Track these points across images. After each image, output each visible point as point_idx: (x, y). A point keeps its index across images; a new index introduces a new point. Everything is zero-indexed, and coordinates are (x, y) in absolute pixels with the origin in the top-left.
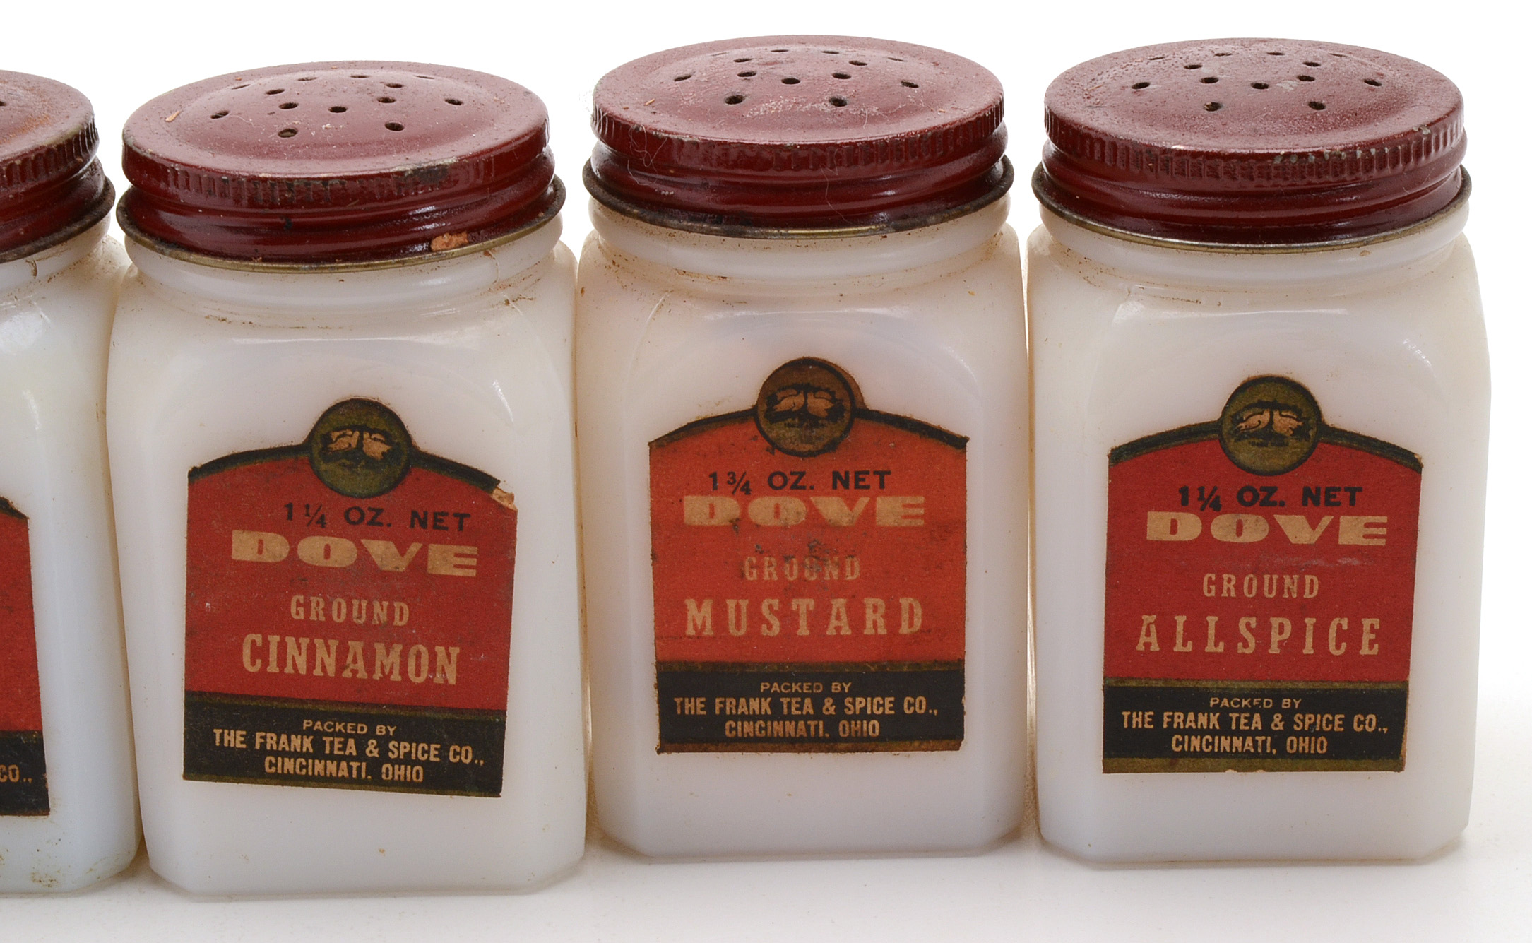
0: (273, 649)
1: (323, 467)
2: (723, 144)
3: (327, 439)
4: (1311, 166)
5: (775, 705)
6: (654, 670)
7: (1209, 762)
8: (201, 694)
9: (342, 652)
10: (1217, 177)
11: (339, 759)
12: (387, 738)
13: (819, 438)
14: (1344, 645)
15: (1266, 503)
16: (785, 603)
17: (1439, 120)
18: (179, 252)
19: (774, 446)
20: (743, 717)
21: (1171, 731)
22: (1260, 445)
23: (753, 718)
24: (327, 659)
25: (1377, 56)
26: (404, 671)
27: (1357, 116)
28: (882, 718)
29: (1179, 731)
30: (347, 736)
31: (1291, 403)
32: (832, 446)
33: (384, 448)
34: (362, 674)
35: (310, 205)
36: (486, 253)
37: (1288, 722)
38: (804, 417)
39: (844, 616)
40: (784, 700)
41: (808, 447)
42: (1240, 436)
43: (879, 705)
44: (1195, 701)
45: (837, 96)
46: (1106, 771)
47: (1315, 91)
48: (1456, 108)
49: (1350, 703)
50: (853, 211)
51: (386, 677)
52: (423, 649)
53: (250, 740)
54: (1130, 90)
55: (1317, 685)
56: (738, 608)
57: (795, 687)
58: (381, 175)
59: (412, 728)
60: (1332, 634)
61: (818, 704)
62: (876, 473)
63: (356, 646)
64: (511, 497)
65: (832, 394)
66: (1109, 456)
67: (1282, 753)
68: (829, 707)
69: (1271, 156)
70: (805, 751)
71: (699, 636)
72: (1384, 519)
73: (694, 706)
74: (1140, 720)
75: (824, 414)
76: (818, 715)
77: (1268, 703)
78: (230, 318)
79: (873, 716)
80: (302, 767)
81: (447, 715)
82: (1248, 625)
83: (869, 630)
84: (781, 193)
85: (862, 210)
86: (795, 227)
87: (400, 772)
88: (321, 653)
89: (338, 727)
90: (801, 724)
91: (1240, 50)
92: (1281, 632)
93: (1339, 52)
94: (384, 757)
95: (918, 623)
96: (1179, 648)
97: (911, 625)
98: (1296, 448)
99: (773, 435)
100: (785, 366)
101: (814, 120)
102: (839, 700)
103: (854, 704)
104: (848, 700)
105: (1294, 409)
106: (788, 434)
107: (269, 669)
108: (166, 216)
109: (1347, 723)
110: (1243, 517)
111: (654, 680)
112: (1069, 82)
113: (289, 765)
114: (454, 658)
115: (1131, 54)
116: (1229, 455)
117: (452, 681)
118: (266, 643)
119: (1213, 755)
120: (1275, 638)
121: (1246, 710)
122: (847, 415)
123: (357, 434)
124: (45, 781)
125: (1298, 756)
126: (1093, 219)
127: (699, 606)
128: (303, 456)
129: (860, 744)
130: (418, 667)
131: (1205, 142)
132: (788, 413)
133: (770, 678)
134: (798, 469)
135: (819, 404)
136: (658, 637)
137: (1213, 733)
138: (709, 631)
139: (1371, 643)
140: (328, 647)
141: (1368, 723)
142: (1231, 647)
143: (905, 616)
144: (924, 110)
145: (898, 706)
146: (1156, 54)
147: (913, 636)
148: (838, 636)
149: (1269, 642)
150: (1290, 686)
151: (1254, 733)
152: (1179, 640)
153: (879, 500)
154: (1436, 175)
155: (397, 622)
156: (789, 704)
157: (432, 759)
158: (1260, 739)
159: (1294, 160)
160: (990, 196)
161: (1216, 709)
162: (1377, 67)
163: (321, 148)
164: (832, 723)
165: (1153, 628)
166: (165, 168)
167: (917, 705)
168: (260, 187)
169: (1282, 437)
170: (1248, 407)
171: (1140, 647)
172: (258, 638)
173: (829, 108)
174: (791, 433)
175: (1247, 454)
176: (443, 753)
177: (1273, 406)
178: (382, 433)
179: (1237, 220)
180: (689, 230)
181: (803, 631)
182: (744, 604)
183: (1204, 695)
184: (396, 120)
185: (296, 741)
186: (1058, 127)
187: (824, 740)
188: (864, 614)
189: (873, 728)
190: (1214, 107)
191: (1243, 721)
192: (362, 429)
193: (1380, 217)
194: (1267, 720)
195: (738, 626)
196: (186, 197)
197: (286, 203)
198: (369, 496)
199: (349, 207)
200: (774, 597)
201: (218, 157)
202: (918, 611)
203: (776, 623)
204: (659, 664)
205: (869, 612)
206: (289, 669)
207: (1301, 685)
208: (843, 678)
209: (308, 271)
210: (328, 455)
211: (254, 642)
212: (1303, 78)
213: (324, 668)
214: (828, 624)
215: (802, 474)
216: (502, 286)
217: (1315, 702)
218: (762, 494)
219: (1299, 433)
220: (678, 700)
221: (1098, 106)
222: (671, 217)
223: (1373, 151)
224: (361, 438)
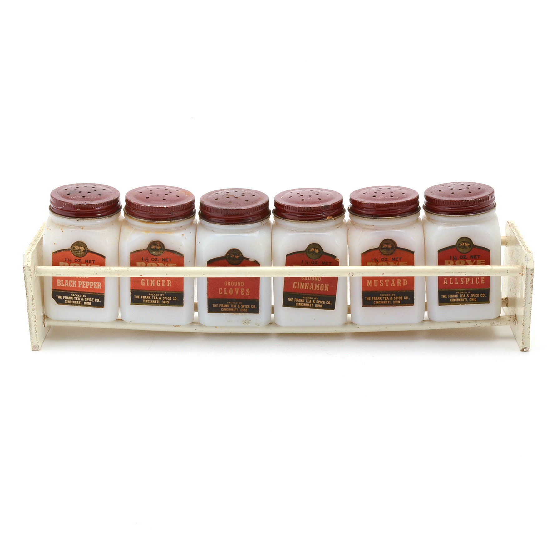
0: (298, 284)
1: (308, 254)
2: (374, 204)
3: (309, 250)
4: (469, 202)
5: (382, 298)
6: (362, 292)
7: (456, 303)
8: (286, 292)
9: (310, 285)
10: (454, 204)
11: (308, 303)
12: (316, 300)
13: (389, 252)
14: (478, 282)
15: (464, 258)
16: (384, 281)
17: (491, 194)
18: (285, 219)
19: (382, 254)
20: (377, 300)
21: (450, 298)
22: (463, 248)
23: (378, 301)
24: (307, 286)
25: (480, 184)
26: (320, 289)
27: (476, 194)
28: (400, 300)
29: (451, 298)
30: (310, 299)
31: (468, 241)
32: (392, 253)
33: (318, 251)
34: (313, 289)
35: (308, 211)
36: (335, 220)
37: (470, 296)
38: (387, 249)
39: (394, 283)
40: (384, 297)
41: (388, 254)
42: (459, 247)
43: (400, 298)
44: (454, 293)
45: (391, 195)
46: (439, 305)
47: (470, 190)
48: (493, 192)
49: (480, 292)
50: (395, 214)
51: (317, 290)
52: (323, 285)
53: (294, 300)
54: (438, 191)
55: (474, 289)
56: (376, 281)
57: (386, 295)
58: (319, 207)
59: (320, 298)
60: (476, 280)
61: (389, 298)
62: (399, 258)
63: (312, 284)
64: (338, 260)
65: (392, 245)
66: (438, 251)
67: (469, 301)
68: (391, 299)
69: (463, 201)
70: (387, 306)
71: (369, 286)
72: (484, 260)
73: (368, 299)
74: (444, 296)
75: (390, 248)
76: (389, 300)
77: (466, 292)
78: (293, 230)
79: (399, 300)
80: (302, 305)
81: (326, 296)
82: (462, 279)
83: (398, 285)
84: (383, 211)
85: (396, 214)
86: (385, 217)
87: (318, 306)
88: (306, 285)
89: (308, 298)
90: (387, 301)
91: (457, 184)
92: (468, 280)
93: (473, 184)
94: (316, 303)
95: (406, 283)
96: (451, 284)
97: (405, 284)
98: (469, 249)
99: (382, 252)
100: (384, 240)
101: (389, 199)
102: (393, 297)
103: (395, 298)
104: (394, 297)
105: (468, 242)
106: (384, 252)
107: (298, 288)
108: (283, 213)
109: (479, 295)
110: (461, 261)
111: (362, 294)
112: (428, 190)
113: (300, 304)
114: (328, 286)
115: (438, 185)
116: (458, 250)
117: (327, 290)
118: (297, 283)
119: (457, 302)
120: (467, 281)
121: (462, 294)
122: (394, 248)
123: (314, 249)
124: (259, 308)
125: (471, 301)
126: (434, 212)
127: (369, 281)
128: (305, 252)
129: (397, 305)
130: (322, 288)
131: (452, 199)
132: (384, 248)
133: (381, 294)
134: (386, 257)
135: (390, 246)
136: (363, 287)
137: (457, 298)
138: (371, 286)
139: (483, 282)
140: (307, 284)
141: (483, 295)
142: (459, 283)
143: (404, 282)
144: (406, 197)
145: (403, 298)
146: (442, 185)
147: (406, 286)
148: (393, 286)
149: (466, 282)
150: (470, 289)
151: (464, 298)
152: (451, 282)
153: (400, 262)
154: (490, 203)
155: (319, 280)
156: (385, 298)
157: (324, 303)
158: (465, 299)
159: (466, 201)
160: (417, 211)
161: (457, 294)
162: (480, 186)
163: (308, 203)
164: (392, 301)
165: (446, 280)
166: (283, 206)
167: (406, 298)
168: (300, 209)
169: (466, 247)
170: (461, 242)
171: (444, 284)
172: (296, 283)
173: (390, 197)
174: (385, 251)
175: (461, 250)
176: (325, 303)
177: (465, 242)
178: (318, 249)
179: (458, 211)
180: (367, 218)
181: (387, 285)
182: (377, 281)
183: (456, 291)
184: (320, 198)
185: (301, 300)
186: (427, 198)
187: (390, 304)
188: (397, 282)
189: (399, 302)
190: (453, 193)
191: (462, 296)
192: (315, 248)
193: (481, 210)
194: (466, 295)
195: (376, 285)
196: (287, 210)
197: (304, 211)
198: (316, 259)
199: (314, 212)
200: (382, 279)
201: (292, 204)
202: (406, 281)
203: (382, 284)
204: (363, 291)
205: (398, 282)
206: (301, 288)
207: (472, 289)
208: (394, 293)
209: (307, 222)
210: (309, 252)
211: (295, 283)
212: (467, 188)
213: (306, 288)
214: (391, 284)
215: (387, 258)
216: (337, 225)
217: (474, 292)
218: (380, 262)
219: (469, 246)
220: (366, 298)
221: (433, 194)
222: (365, 216)
223: (479, 199)
224: (314, 250)
